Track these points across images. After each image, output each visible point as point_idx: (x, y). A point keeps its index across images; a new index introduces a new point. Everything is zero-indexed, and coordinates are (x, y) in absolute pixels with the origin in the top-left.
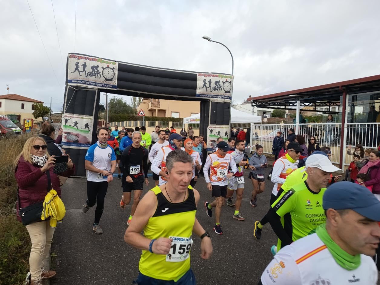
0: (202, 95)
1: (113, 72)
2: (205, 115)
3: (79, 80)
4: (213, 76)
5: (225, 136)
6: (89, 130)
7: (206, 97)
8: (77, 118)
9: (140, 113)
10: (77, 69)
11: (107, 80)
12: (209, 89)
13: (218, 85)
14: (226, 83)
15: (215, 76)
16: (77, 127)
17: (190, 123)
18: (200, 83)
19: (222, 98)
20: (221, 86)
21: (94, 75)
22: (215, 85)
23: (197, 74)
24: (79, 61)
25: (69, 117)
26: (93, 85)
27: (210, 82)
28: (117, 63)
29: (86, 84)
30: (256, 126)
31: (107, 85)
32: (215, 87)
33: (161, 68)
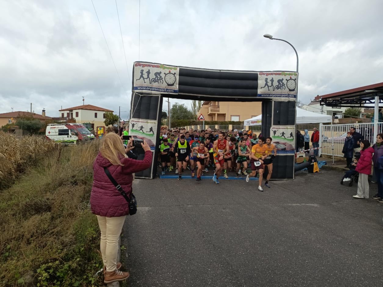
0: (264, 94)
1: (174, 78)
2: (268, 116)
3: (144, 87)
4: (276, 74)
5: (291, 137)
6: (153, 134)
7: (268, 96)
8: (143, 122)
9: (200, 118)
10: (142, 76)
11: (169, 85)
12: (271, 88)
13: (281, 83)
14: (290, 80)
15: (278, 74)
16: (143, 131)
17: (252, 125)
18: (261, 82)
19: (286, 97)
20: (285, 84)
21: (157, 81)
22: (278, 84)
23: (258, 73)
24: (143, 69)
25: (136, 122)
26: (156, 91)
27: (272, 80)
28: (178, 69)
29: (150, 90)
30: (325, 127)
31: (169, 90)
32: (278, 86)
33: (220, 70)
